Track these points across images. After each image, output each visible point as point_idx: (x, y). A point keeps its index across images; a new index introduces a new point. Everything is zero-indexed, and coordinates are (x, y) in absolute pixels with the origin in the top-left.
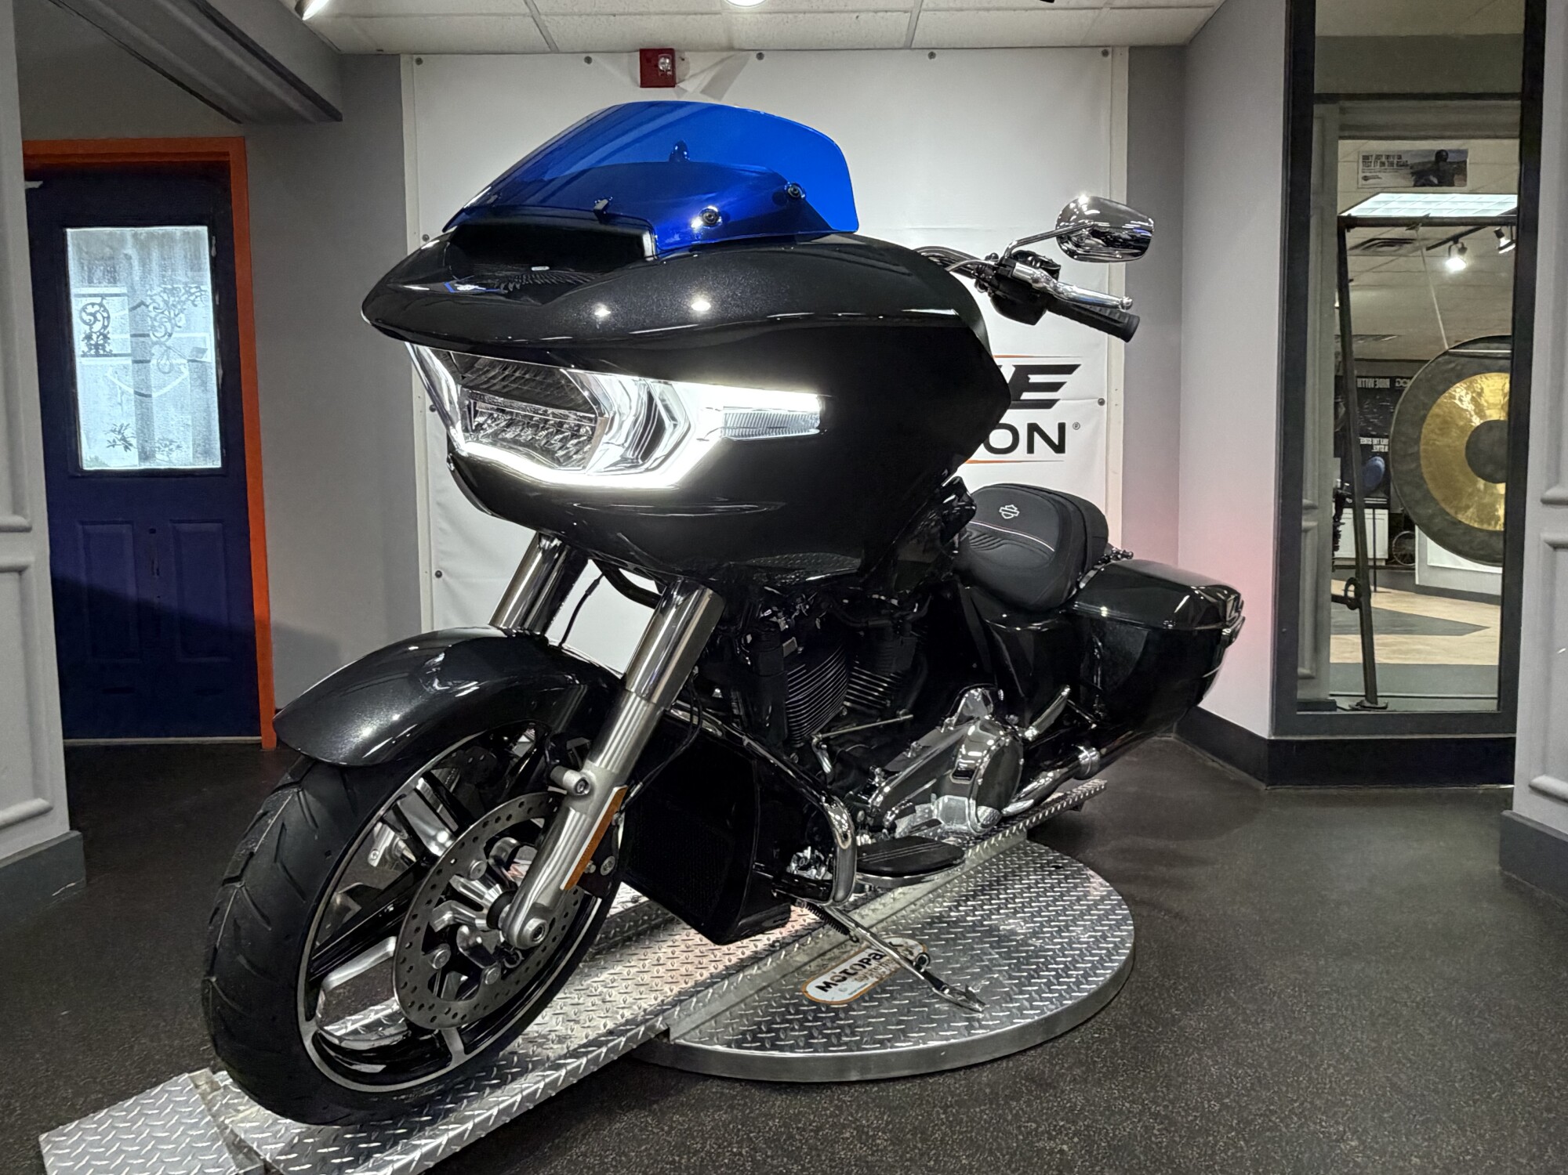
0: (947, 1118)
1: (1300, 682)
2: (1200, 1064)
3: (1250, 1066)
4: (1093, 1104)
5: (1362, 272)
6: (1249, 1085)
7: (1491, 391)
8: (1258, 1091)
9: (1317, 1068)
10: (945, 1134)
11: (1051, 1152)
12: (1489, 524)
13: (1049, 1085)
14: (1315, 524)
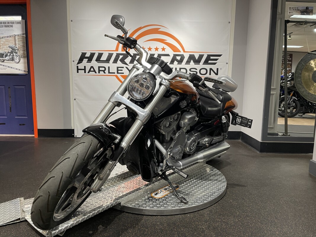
0: (180, 221)
1: (268, 129)
5: (295, 31)
8: (247, 218)
10: (179, 224)
11: (201, 228)
13: (202, 215)
14: (275, 93)
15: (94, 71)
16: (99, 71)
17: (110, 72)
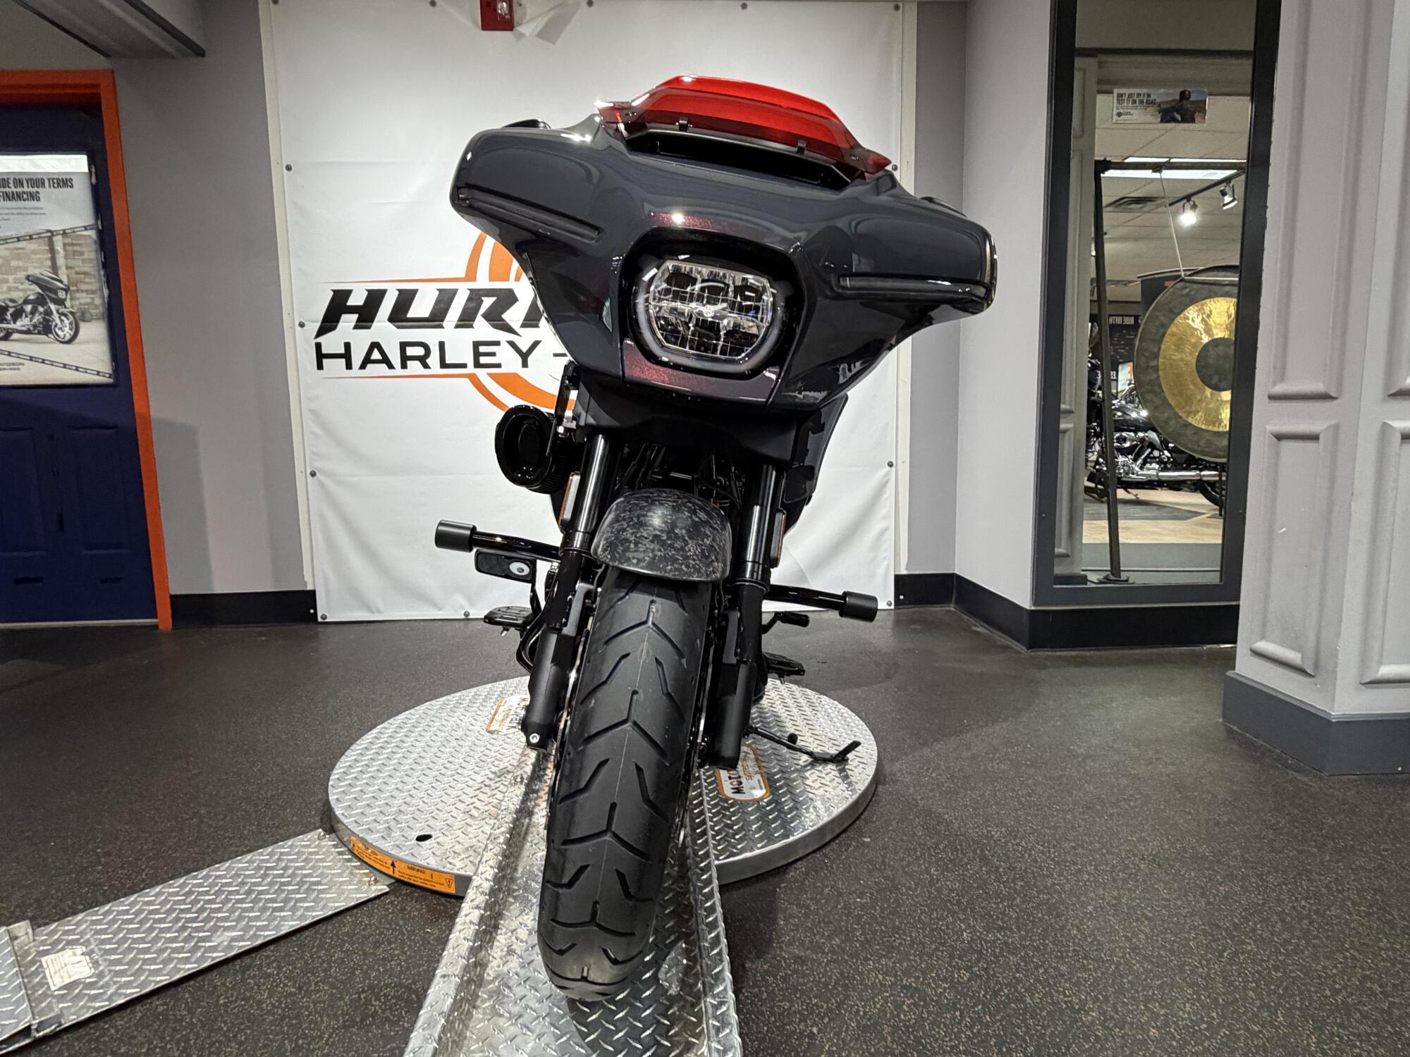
1: (1056, 560)
2: (953, 929)
3: (1000, 929)
4: (848, 978)
5: (1114, 226)
6: (997, 950)
7: (1219, 313)
8: (1006, 957)
9: (1062, 928)
12: (1214, 426)
14: (1072, 425)
15: (385, 360)
16: (405, 359)
17: (448, 361)
